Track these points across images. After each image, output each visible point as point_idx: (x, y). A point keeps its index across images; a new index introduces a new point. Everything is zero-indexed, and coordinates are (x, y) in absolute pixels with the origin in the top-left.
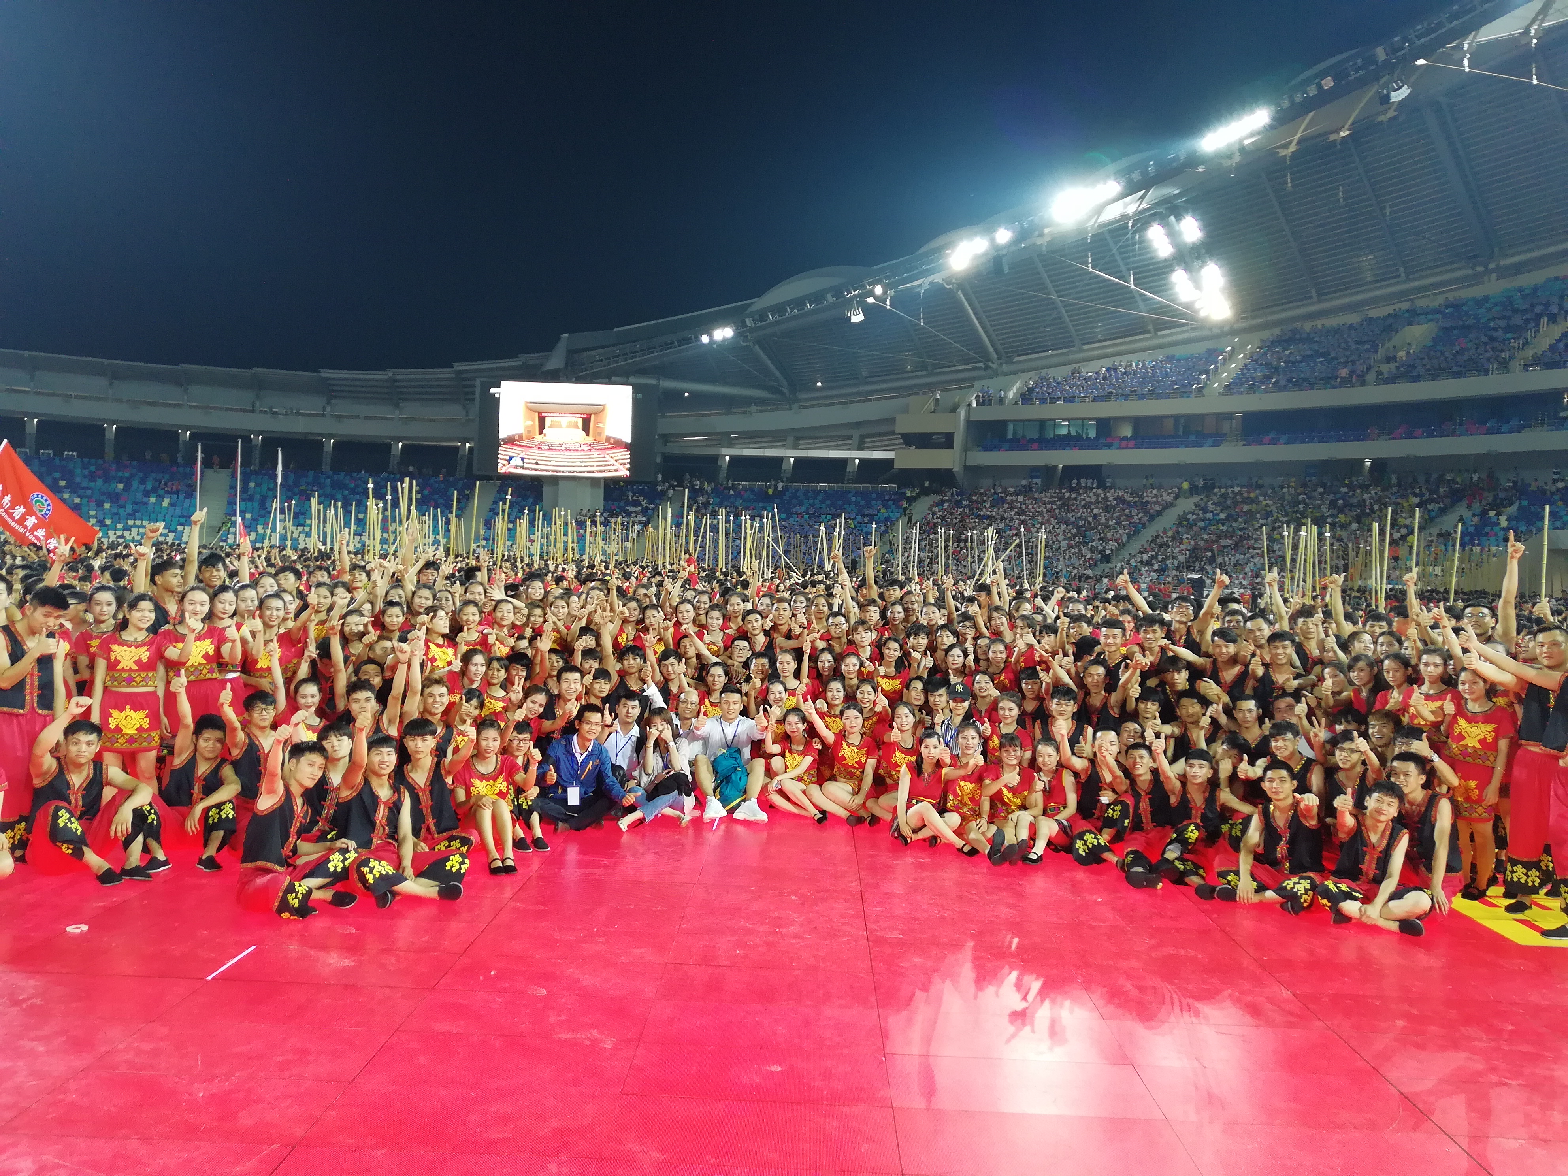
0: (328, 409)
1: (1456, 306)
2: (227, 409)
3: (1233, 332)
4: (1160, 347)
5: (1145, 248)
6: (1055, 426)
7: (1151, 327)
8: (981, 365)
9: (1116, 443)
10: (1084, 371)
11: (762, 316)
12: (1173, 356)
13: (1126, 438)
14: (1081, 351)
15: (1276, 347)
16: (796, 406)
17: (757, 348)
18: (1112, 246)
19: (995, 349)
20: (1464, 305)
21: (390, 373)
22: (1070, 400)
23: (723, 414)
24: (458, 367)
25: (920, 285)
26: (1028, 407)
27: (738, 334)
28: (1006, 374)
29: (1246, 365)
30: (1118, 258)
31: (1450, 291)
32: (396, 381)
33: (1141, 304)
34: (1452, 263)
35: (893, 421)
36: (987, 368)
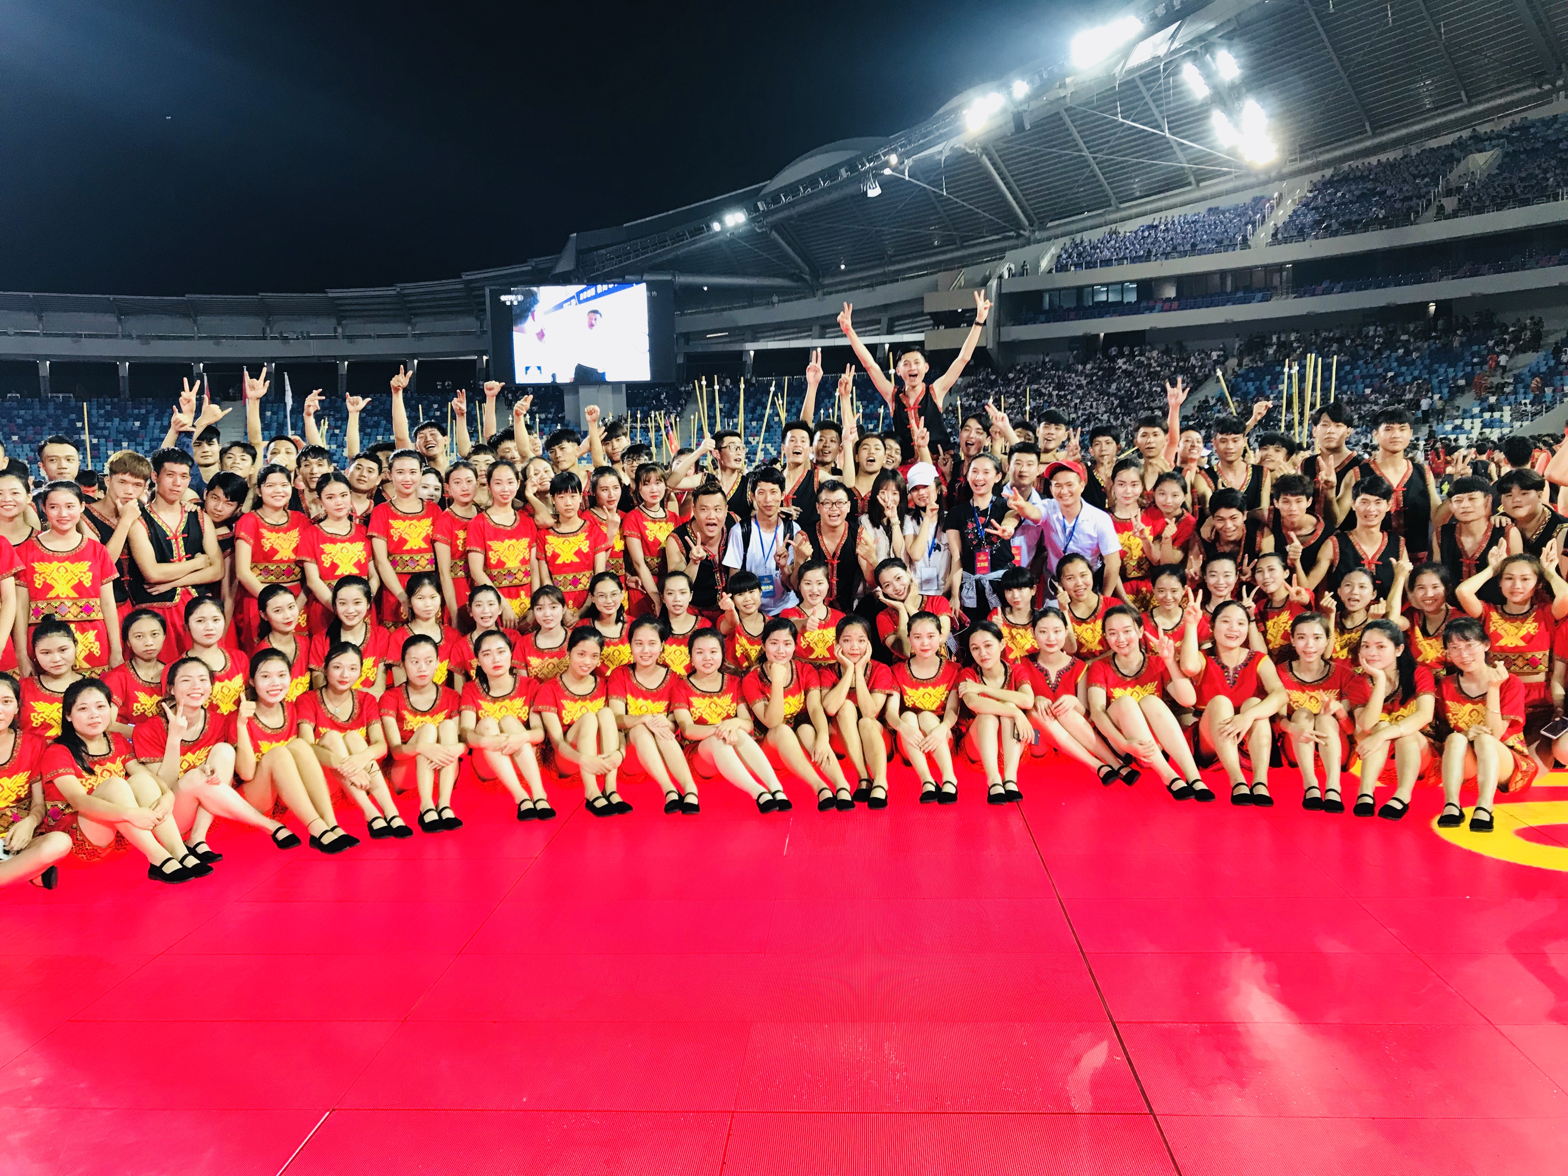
0: (340, 330)
1: (1524, 128)
2: (239, 338)
3: (1282, 178)
4: (1204, 199)
5: (1181, 92)
6: (1093, 293)
7: (1192, 179)
8: (1012, 233)
9: (1159, 305)
10: (1121, 231)
11: (776, 199)
12: (1217, 208)
13: (1168, 299)
14: (1118, 210)
15: (1327, 189)
16: (820, 293)
17: (774, 234)
18: (1145, 93)
19: (1027, 216)
20: (1530, 127)
21: (398, 287)
22: (1107, 263)
23: (744, 307)
24: (466, 276)
25: (941, 152)
26: (1061, 275)
27: (752, 220)
28: (1039, 241)
29: (1295, 211)
30: (1152, 105)
31: (1516, 112)
32: (405, 295)
33: (1180, 154)
34: (1518, 82)
35: (920, 300)
36: (1019, 236)
